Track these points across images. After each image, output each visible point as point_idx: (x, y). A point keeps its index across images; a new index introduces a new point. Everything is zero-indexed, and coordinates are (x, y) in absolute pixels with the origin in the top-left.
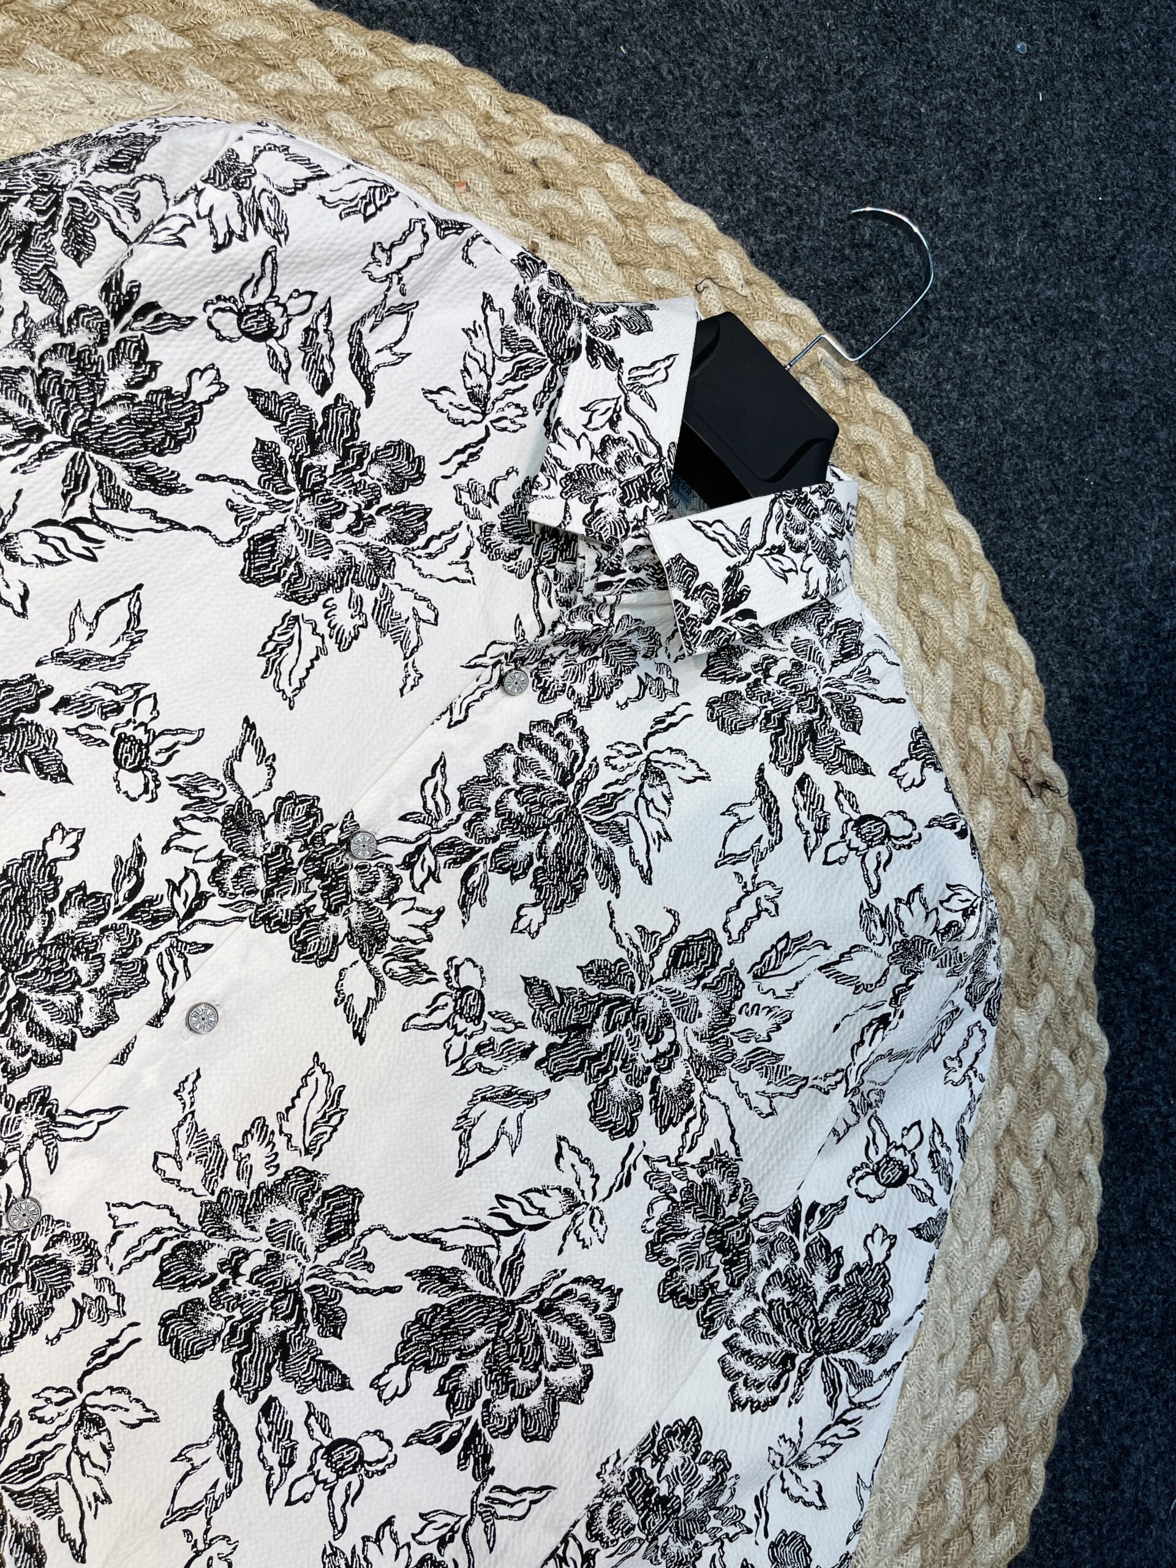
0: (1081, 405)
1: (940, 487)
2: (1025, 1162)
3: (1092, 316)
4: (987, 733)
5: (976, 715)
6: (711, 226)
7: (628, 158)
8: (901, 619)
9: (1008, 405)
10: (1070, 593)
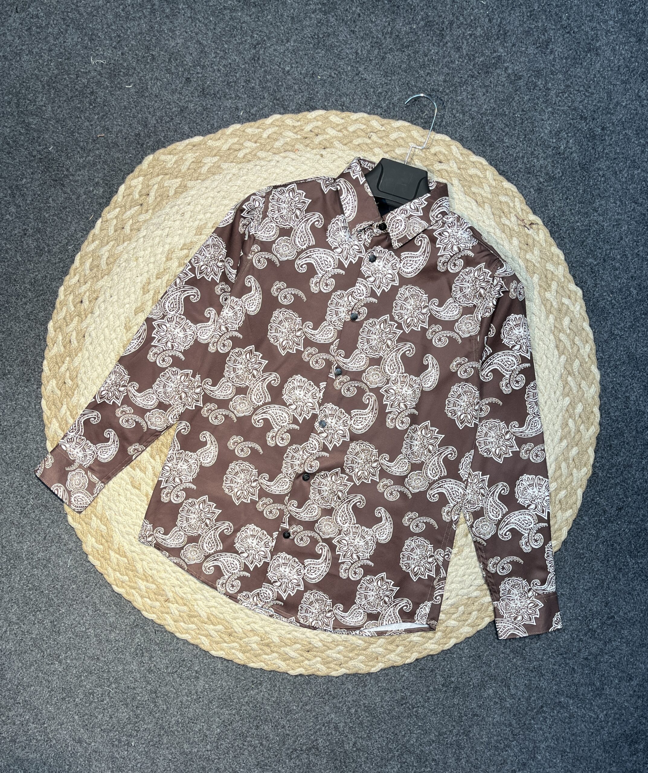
0: (506, 91)
1: (466, 151)
2: (563, 333)
3: (499, 57)
4: (507, 218)
5: (502, 214)
6: (365, 115)
7: (334, 112)
8: (468, 199)
9: (480, 108)
10: (523, 157)
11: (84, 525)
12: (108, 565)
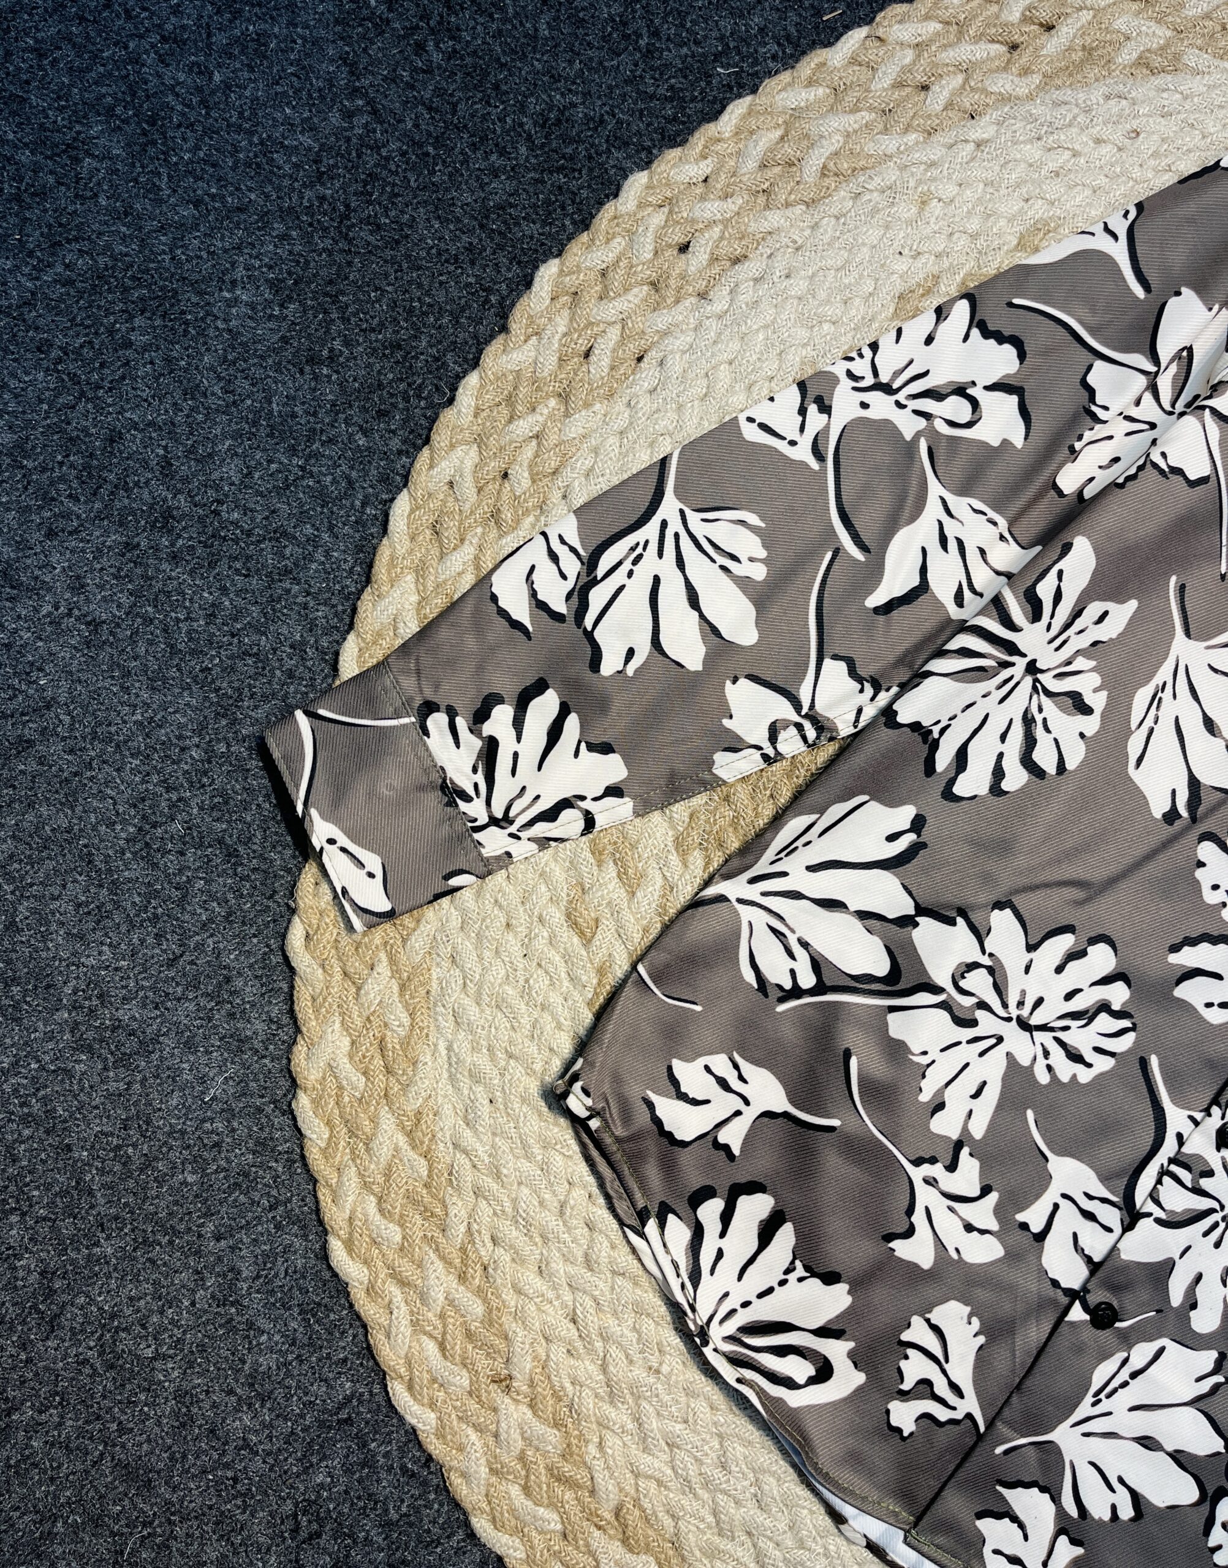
11: (338, 976)
12: (354, 1157)
